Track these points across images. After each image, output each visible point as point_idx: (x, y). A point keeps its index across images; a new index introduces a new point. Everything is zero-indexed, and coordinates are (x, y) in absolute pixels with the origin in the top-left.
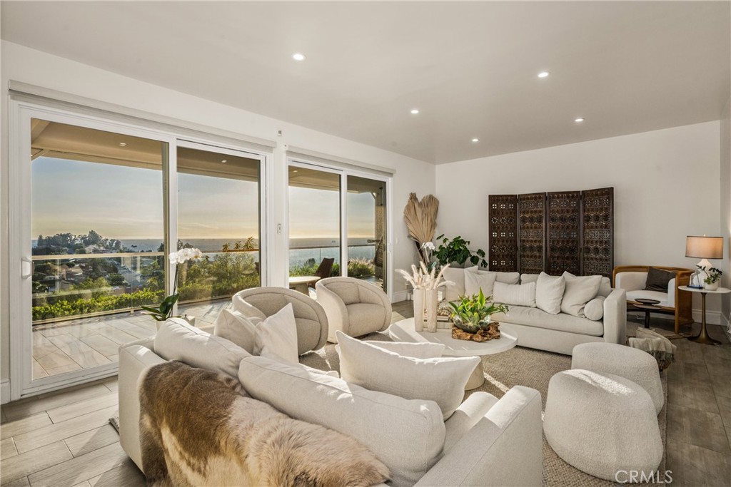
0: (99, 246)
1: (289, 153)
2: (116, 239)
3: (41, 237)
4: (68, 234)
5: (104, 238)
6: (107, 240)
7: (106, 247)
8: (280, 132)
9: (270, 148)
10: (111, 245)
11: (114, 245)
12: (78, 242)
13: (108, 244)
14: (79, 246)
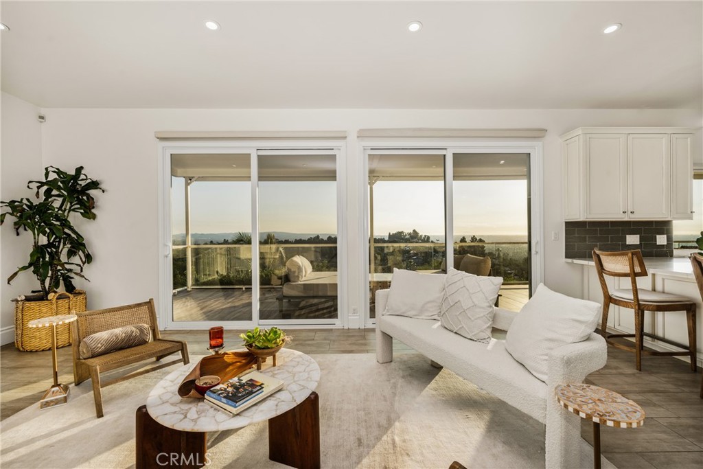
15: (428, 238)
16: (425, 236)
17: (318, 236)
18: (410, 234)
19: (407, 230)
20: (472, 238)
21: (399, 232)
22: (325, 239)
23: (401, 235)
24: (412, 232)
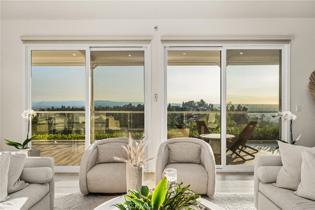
0: (204, 107)
1: (163, 41)
2: (212, 103)
3: (183, 102)
4: (193, 101)
5: (206, 103)
6: (208, 104)
7: (207, 108)
8: (156, 28)
9: (148, 41)
10: (209, 106)
11: (211, 106)
12: (196, 105)
13: (208, 106)
14: (196, 107)
15: (212, 105)
16: (210, 104)
17: (131, 104)
18: (198, 103)
19: (197, 100)
20: (238, 106)
21: (190, 101)
22: (136, 106)
23: (191, 104)
24: (200, 101)
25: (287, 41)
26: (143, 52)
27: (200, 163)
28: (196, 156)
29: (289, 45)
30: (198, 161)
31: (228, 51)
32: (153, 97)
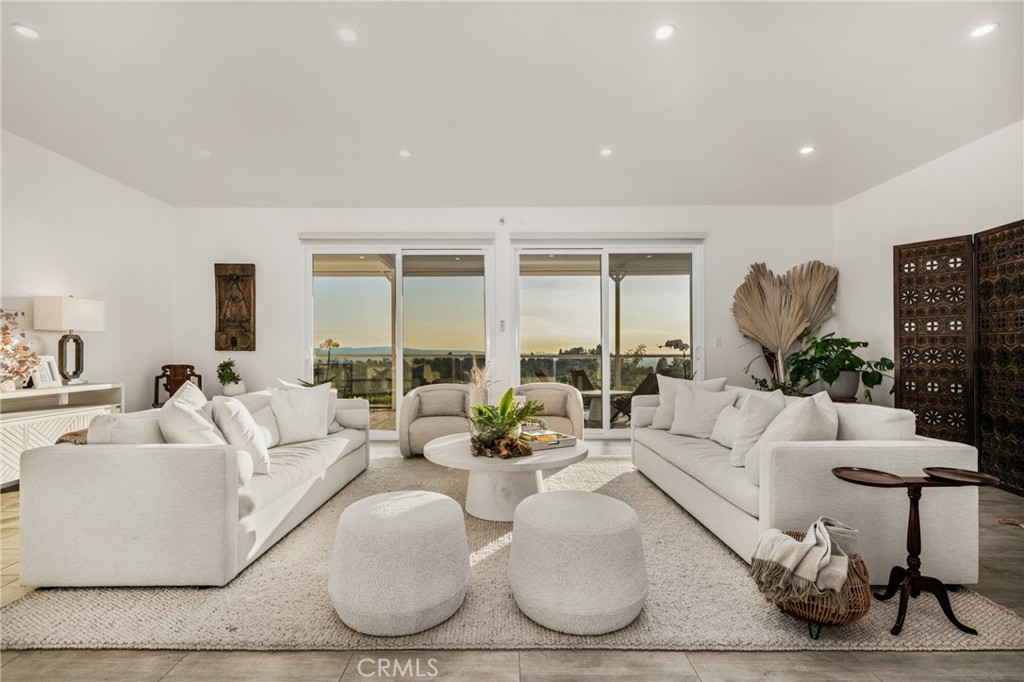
1: (514, 241)
8: (502, 221)
9: (490, 241)
25: (700, 240)
26: (481, 258)
27: (566, 416)
28: (559, 406)
29: (702, 246)
30: (563, 414)
31: (612, 256)
32: (499, 325)
